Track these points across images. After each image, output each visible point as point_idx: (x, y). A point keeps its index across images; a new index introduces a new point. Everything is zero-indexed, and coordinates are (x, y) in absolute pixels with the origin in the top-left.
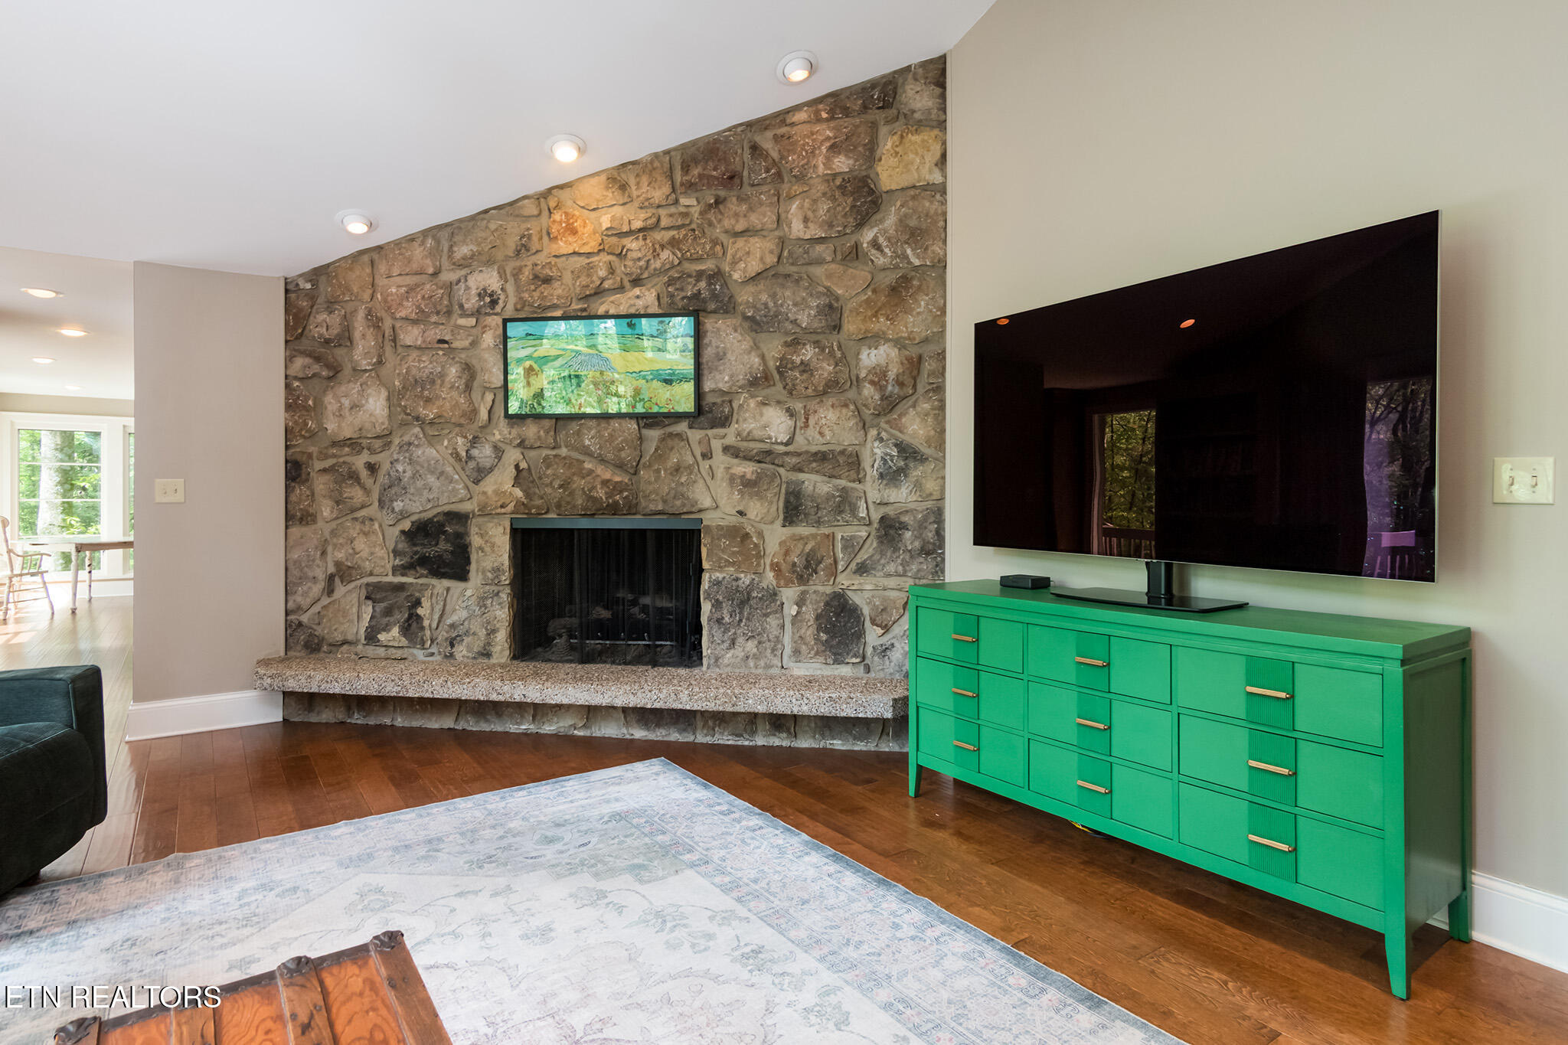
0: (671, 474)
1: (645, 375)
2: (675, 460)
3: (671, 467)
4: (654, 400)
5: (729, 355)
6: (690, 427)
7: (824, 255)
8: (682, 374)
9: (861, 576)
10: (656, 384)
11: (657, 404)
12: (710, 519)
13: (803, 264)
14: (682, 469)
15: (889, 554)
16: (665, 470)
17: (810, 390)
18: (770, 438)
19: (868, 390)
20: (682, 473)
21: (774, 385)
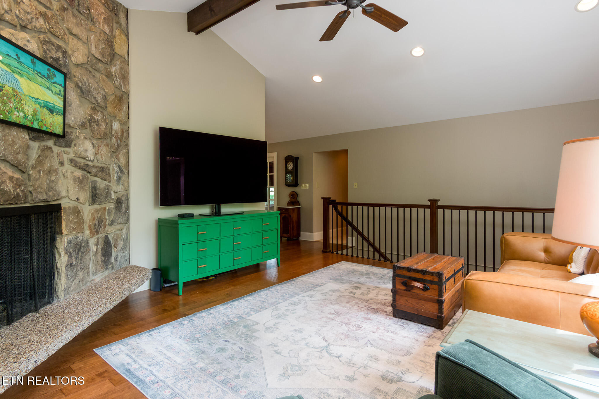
0: (46, 174)
1: (40, 103)
2: (49, 165)
3: (47, 169)
4: (44, 122)
5: (73, 105)
6: (55, 145)
7: (101, 69)
8: (58, 109)
9: (112, 226)
10: (45, 111)
11: (45, 125)
12: (65, 203)
13: (94, 69)
14: (51, 171)
15: (118, 214)
16: (43, 171)
17: (99, 135)
18: (88, 157)
19: (114, 140)
20: (52, 174)
21: (87, 129)
